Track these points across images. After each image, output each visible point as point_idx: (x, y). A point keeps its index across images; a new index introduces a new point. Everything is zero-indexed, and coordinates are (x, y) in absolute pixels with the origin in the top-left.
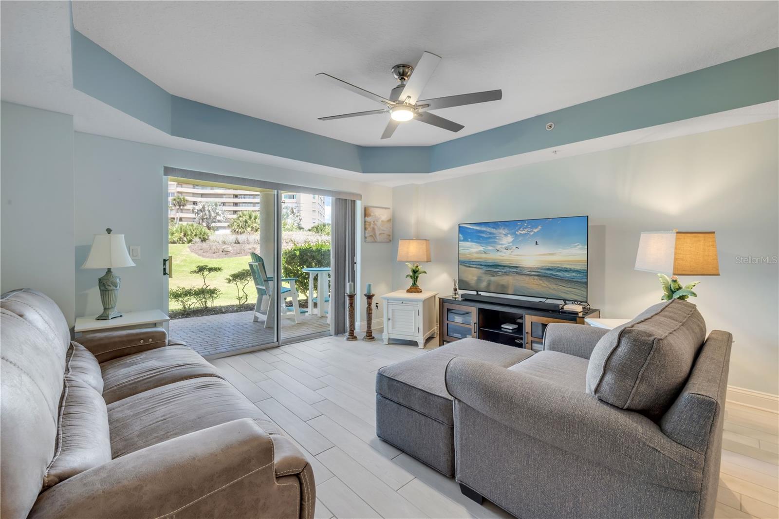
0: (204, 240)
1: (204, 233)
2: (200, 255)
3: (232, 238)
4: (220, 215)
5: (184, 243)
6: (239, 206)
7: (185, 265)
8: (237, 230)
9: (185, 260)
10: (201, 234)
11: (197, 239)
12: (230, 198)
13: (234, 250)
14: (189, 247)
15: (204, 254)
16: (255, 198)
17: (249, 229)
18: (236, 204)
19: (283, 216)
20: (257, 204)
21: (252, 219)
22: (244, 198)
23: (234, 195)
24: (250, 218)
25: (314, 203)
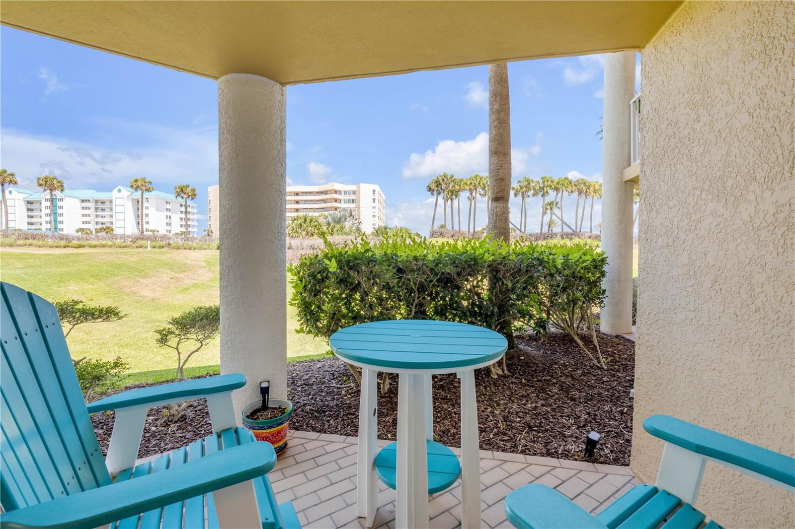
12: (291, 204)
16: (315, 204)
17: (304, 233)
18: (297, 210)
19: (340, 219)
20: (317, 210)
21: (308, 222)
22: (305, 204)
23: (295, 201)
24: (306, 220)
25: (374, 207)
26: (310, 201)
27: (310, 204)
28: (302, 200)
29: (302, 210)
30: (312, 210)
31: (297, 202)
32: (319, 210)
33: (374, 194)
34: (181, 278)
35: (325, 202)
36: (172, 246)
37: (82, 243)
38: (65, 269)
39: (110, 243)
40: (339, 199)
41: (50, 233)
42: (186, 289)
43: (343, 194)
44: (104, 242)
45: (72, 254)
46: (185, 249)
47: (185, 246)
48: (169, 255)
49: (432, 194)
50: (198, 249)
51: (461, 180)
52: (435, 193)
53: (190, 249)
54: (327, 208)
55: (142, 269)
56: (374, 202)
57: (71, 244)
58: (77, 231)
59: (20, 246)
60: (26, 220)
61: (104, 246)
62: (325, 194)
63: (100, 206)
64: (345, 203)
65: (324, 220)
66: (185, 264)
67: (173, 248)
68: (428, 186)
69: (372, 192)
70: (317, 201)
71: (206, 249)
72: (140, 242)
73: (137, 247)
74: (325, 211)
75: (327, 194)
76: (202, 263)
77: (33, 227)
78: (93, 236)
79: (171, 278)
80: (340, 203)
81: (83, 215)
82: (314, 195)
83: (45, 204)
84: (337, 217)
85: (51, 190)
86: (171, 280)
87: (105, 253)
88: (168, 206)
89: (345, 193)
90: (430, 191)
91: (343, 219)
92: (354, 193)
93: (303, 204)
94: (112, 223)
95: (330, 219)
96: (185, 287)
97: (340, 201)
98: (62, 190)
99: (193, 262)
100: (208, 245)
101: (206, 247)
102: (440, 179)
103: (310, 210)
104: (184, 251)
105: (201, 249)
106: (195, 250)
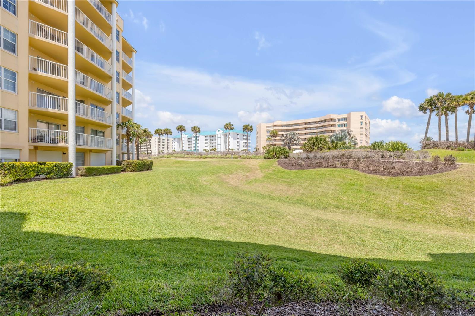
0: (286, 157)
1: (287, 152)
2: (283, 167)
3: (305, 155)
4: (296, 140)
5: (275, 159)
6: (308, 135)
7: (274, 174)
8: (308, 149)
9: (274, 171)
10: (285, 153)
11: (282, 156)
12: (302, 130)
13: (305, 164)
14: (278, 162)
15: (286, 167)
16: (317, 129)
17: (316, 149)
18: (305, 134)
19: (342, 137)
20: (318, 133)
21: (319, 141)
22: (310, 129)
23: (304, 128)
24: (317, 140)
25: (362, 128)
26: (314, 127)
27: (314, 129)
28: (309, 128)
30: (315, 133)
31: (306, 129)
32: (320, 133)
33: (362, 118)
34: (248, 175)
35: (324, 127)
36: (241, 157)
37: (206, 156)
38: (200, 169)
39: (216, 156)
40: (334, 125)
41: (195, 152)
42: (251, 182)
43: (337, 121)
44: (214, 156)
45: (203, 162)
46: (247, 159)
47: (247, 157)
48: (242, 162)
49: (425, 112)
51: (459, 98)
52: (428, 111)
53: (250, 159)
54: (325, 131)
55: (230, 170)
56: (362, 124)
57: (202, 157)
58: (204, 150)
59: (186, 157)
60: (188, 146)
61: (214, 157)
62: (324, 122)
63: (212, 138)
65: (329, 139)
66: (249, 167)
67: (242, 158)
68: (421, 106)
69: (360, 117)
70: (318, 127)
71: (257, 159)
72: (228, 155)
73: (227, 158)
74: (324, 133)
75: (326, 122)
76: (258, 167)
77: (190, 149)
78: (209, 153)
79: (244, 175)
80: (335, 127)
81: (206, 143)
82: (317, 124)
83: (194, 139)
84: (339, 137)
85: (196, 132)
86: (243, 176)
87: (215, 161)
88: (238, 137)
89: (339, 120)
90: (422, 110)
91: (343, 138)
92: (346, 119)
93: (309, 130)
94: (216, 146)
95: (333, 138)
96: (250, 181)
97: (335, 126)
98: (200, 132)
99: (253, 167)
100: (258, 157)
101: (257, 157)
102: (435, 99)
103: (314, 133)
104: (248, 160)
105: (255, 159)
106: (253, 160)
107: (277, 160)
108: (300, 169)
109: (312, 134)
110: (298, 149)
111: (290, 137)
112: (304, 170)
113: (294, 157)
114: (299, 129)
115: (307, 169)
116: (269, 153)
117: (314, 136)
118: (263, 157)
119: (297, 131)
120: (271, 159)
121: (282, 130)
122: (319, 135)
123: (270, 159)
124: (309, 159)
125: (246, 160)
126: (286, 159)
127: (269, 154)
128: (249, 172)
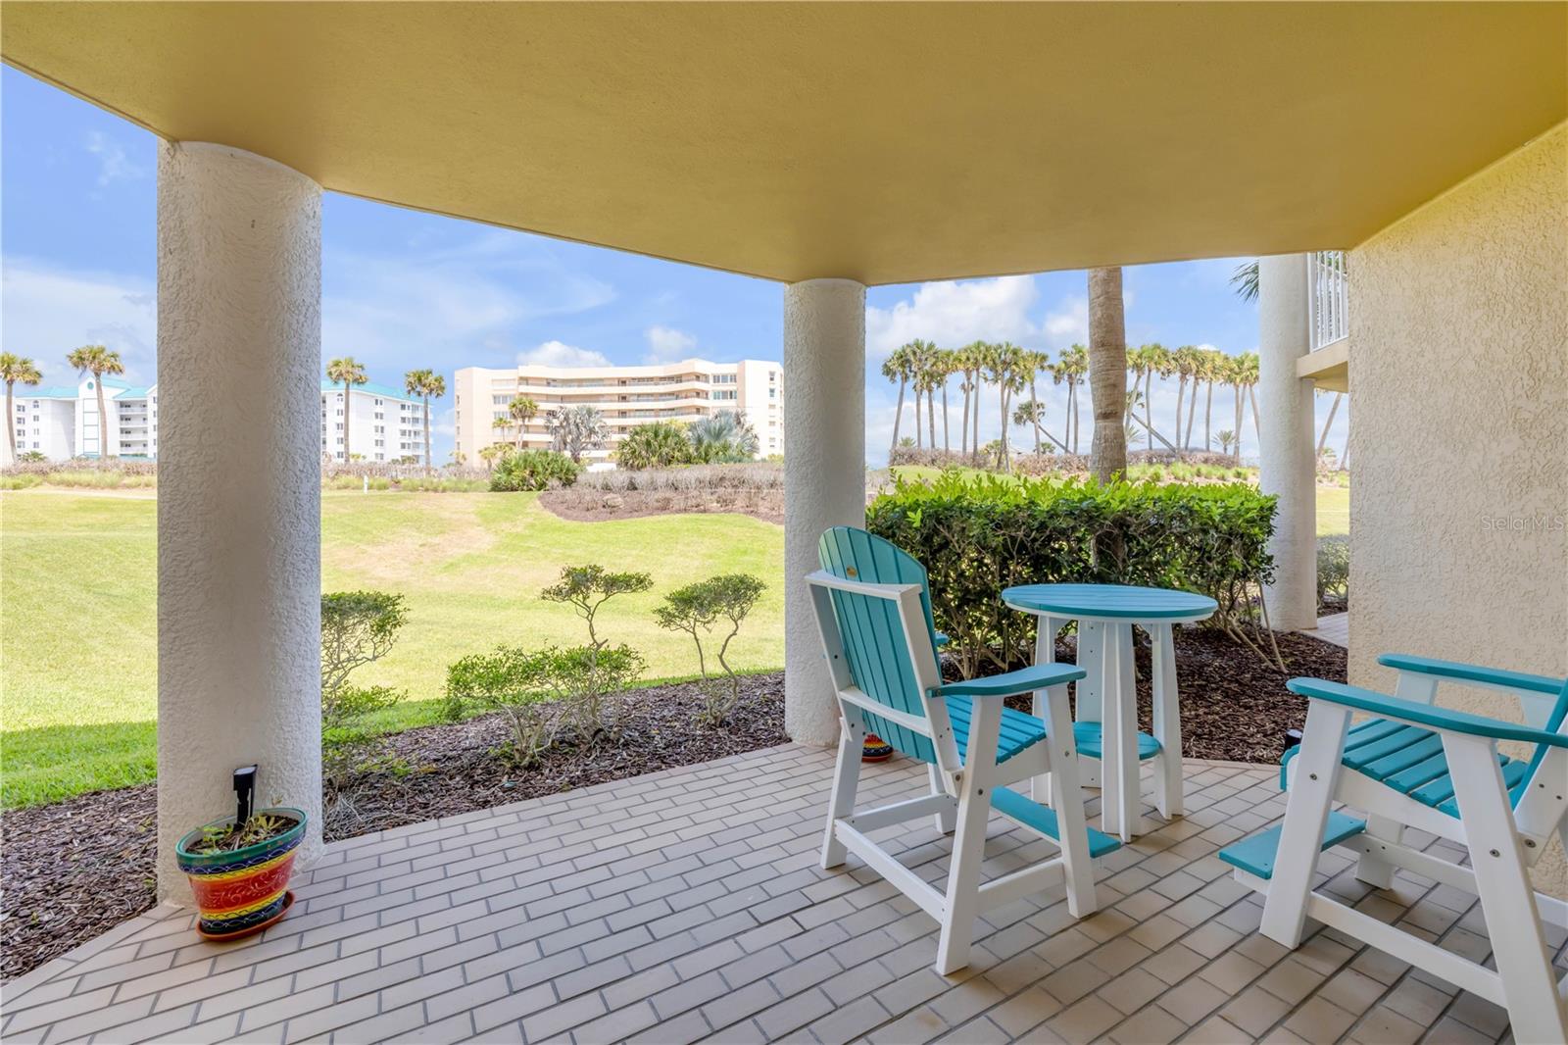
0: (568, 483)
1: (568, 470)
2: (560, 514)
3: (623, 477)
4: (596, 433)
5: (531, 490)
6: (630, 417)
7: (531, 536)
8: (631, 462)
9: (533, 526)
10: (562, 470)
11: (554, 482)
12: (611, 401)
13: (626, 502)
14: (540, 498)
15: (569, 512)
16: (658, 400)
17: (654, 459)
18: (623, 414)
19: (721, 430)
20: (661, 413)
21: (661, 437)
22: (638, 401)
23: (619, 395)
24: (656, 435)
25: (772, 406)
26: (647, 395)
27: (648, 401)
28: (633, 395)
29: (632, 414)
30: (652, 413)
31: (624, 398)
32: (665, 413)
33: (772, 379)
34: (439, 544)
35: (677, 398)
36: (402, 485)
40: (703, 391)
42: (452, 564)
43: (711, 381)
46: (427, 490)
47: (426, 484)
49: (893, 380)
50: (451, 489)
51: (949, 354)
52: (898, 378)
53: (435, 490)
54: (681, 408)
56: (772, 396)
60: (118, 437)
62: (677, 382)
64: (715, 398)
65: (690, 434)
66: (441, 519)
67: (405, 489)
68: (886, 365)
69: (769, 377)
70: (661, 395)
71: (465, 491)
72: (344, 479)
73: (339, 488)
74: (676, 415)
75: (681, 381)
76: (473, 516)
77: (131, 450)
79: (421, 546)
80: (707, 398)
82: (656, 384)
84: (715, 429)
86: (422, 549)
88: (379, 409)
89: (717, 379)
90: (888, 375)
91: (725, 432)
92: (734, 378)
93: (634, 401)
95: (700, 430)
96: (450, 561)
97: (707, 394)
99: (454, 516)
100: (470, 483)
101: (465, 486)
102: (908, 351)
103: (648, 413)
104: (431, 494)
105: (456, 490)
106: (448, 493)
107: (536, 493)
108: (609, 519)
109: (642, 413)
110: (602, 460)
111: (578, 421)
112: (622, 521)
113: (592, 482)
114: (602, 395)
115: (631, 517)
116: (510, 472)
117: (649, 421)
118: (487, 482)
119: (599, 401)
120: (516, 490)
121: (547, 396)
122: (663, 420)
123: (513, 489)
124: (635, 489)
125: (421, 495)
126: (568, 491)
127: (509, 474)
128: (441, 532)
